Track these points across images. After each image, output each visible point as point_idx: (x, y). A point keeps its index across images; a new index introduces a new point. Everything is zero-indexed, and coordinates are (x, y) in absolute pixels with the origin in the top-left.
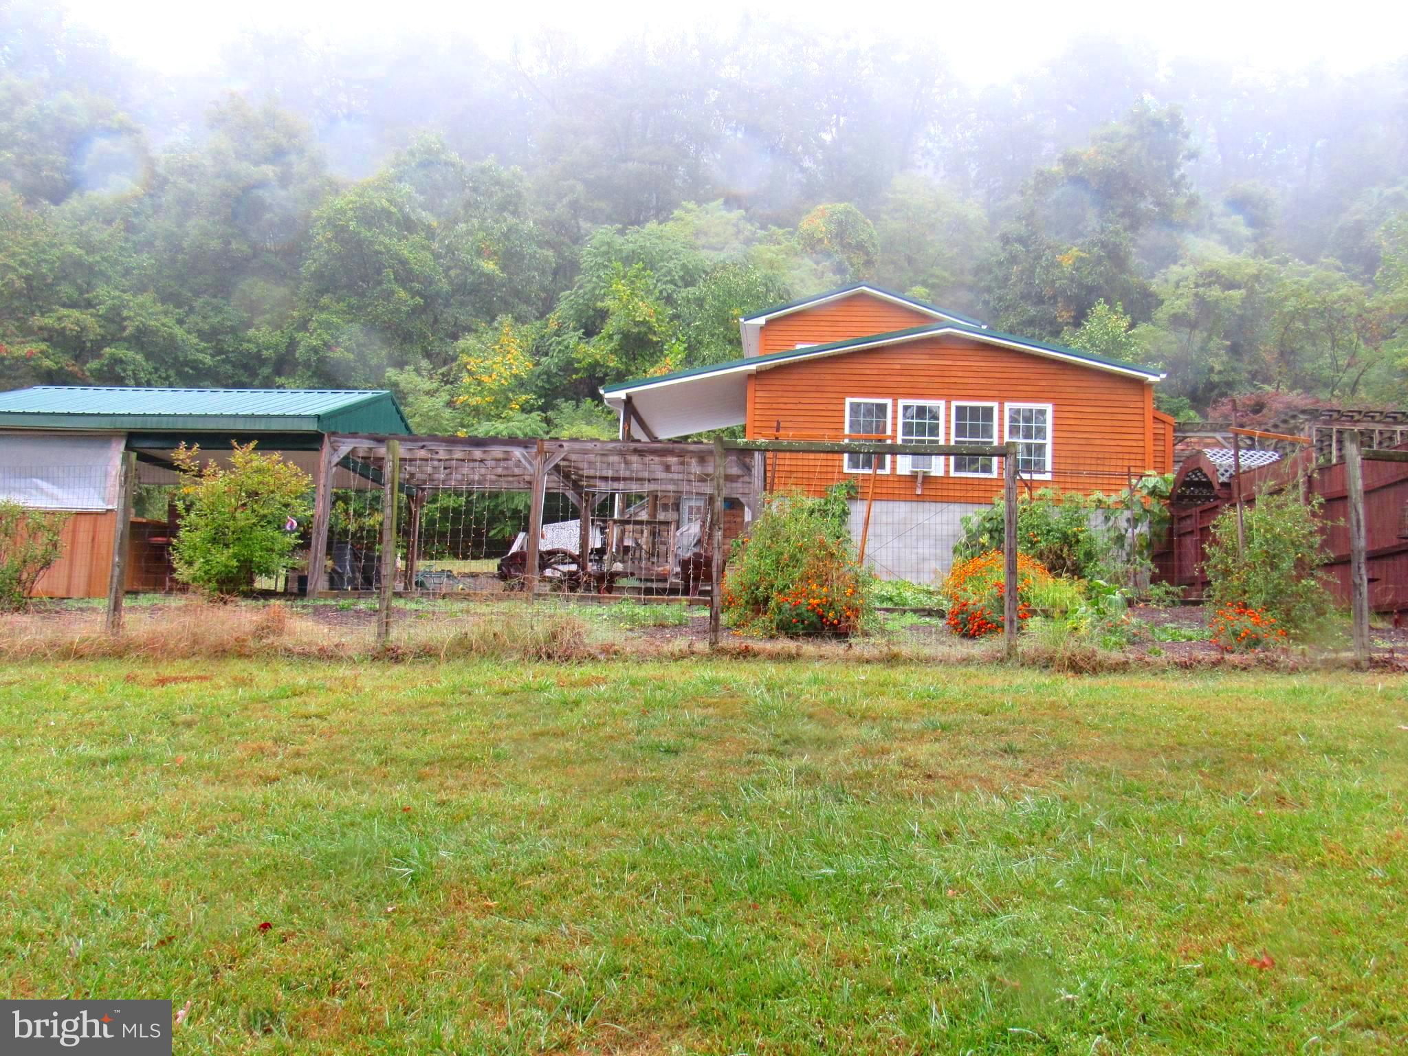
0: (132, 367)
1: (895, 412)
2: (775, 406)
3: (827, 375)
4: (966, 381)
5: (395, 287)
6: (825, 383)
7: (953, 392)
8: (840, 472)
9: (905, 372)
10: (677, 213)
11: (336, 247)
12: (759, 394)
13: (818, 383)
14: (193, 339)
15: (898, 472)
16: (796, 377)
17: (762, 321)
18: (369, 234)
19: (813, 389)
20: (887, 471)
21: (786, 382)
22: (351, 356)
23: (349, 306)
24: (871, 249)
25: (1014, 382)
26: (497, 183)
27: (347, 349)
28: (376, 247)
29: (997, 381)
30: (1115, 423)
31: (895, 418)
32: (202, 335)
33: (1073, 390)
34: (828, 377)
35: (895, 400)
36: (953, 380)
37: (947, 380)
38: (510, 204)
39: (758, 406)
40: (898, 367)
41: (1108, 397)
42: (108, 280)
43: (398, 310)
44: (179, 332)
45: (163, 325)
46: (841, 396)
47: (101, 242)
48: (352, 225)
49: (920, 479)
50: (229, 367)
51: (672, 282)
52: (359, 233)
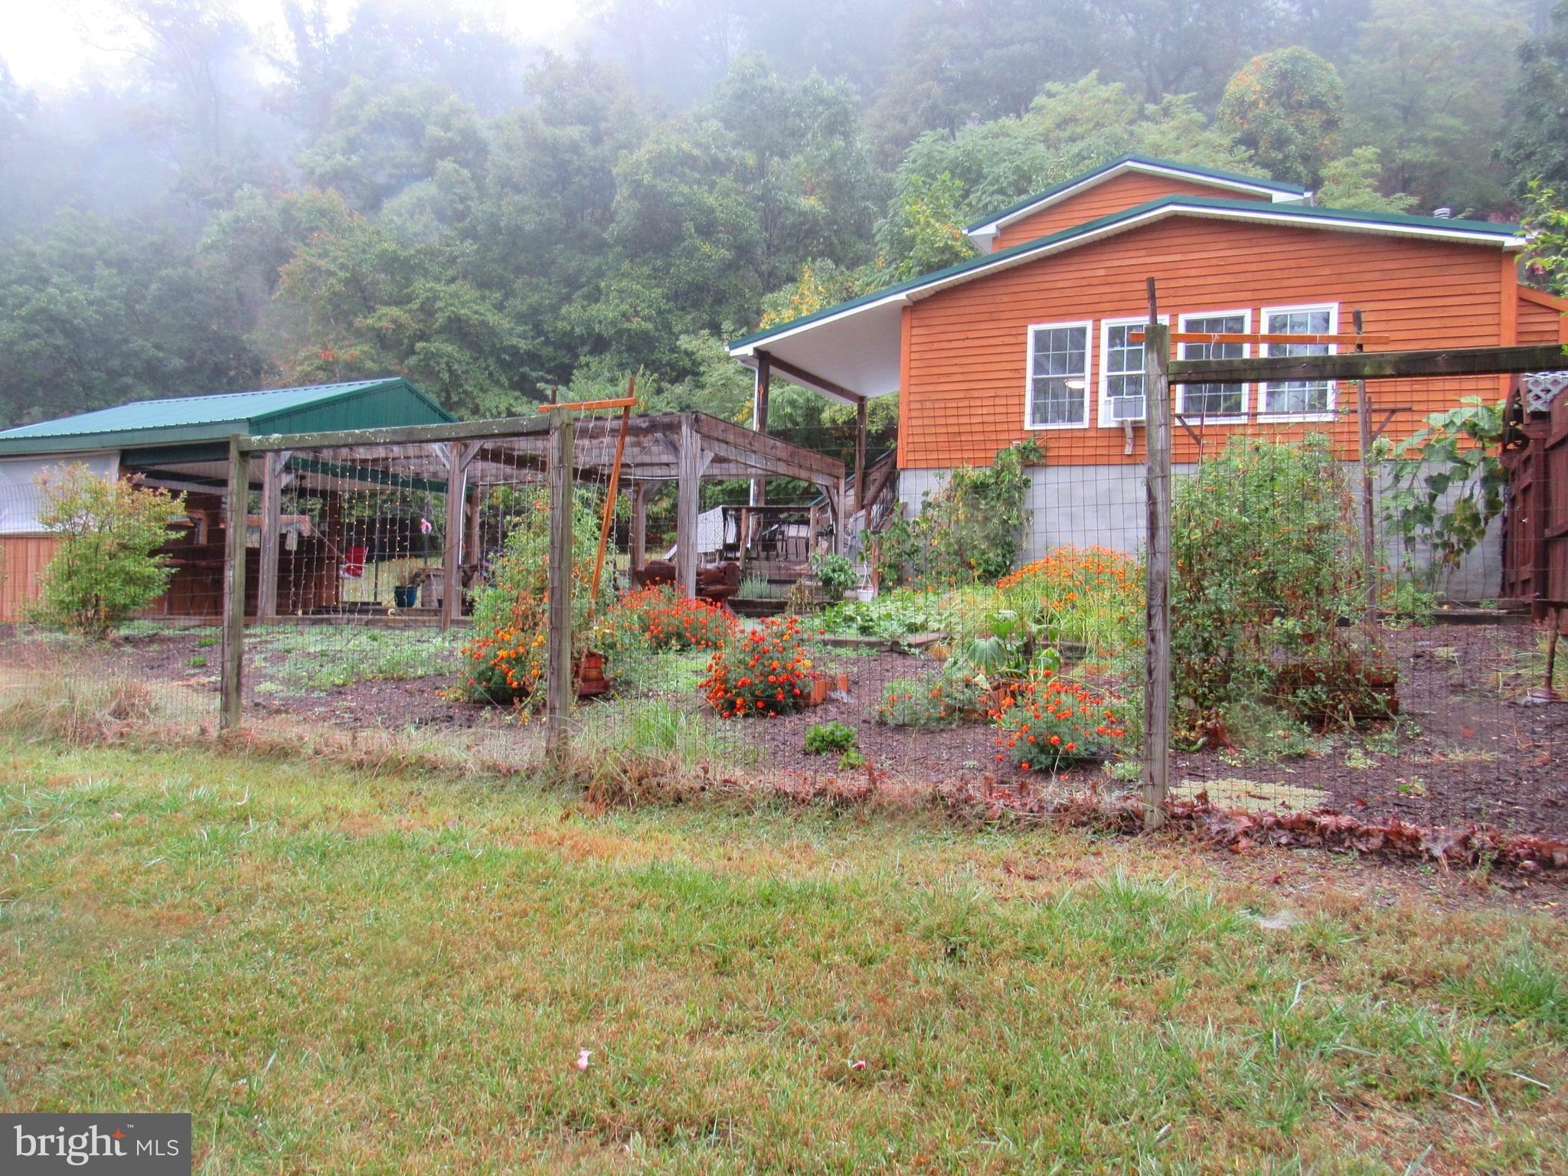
0: (446, 359)
1: (1096, 338)
2: (936, 346)
3: (1002, 295)
4: (1202, 281)
5: (698, 242)
6: (1003, 307)
7: (1179, 301)
8: (1022, 430)
9: (1112, 279)
10: (1039, 100)
11: (635, 205)
12: (915, 331)
13: (992, 308)
14: (506, 324)
15: (1101, 425)
16: (965, 302)
17: (991, 229)
18: (665, 185)
19: (985, 317)
20: (1086, 424)
21: (949, 312)
22: (650, 326)
23: (655, 270)
24: (1332, 104)
25: (1277, 274)
26: (821, 101)
27: (646, 319)
28: (676, 199)
29: (1249, 276)
30: (1448, 322)
31: (1096, 347)
32: (521, 318)
33: (1377, 276)
34: (1005, 299)
35: (1097, 321)
36: (1182, 283)
37: (1172, 284)
38: (838, 124)
39: (914, 348)
40: (1102, 272)
41: (1438, 281)
42: (426, 273)
43: (701, 268)
44: (493, 318)
45: (476, 312)
46: (1020, 323)
47: (416, 234)
48: (647, 179)
49: (1129, 432)
50: (550, 349)
51: (1001, 191)
52: (654, 186)
